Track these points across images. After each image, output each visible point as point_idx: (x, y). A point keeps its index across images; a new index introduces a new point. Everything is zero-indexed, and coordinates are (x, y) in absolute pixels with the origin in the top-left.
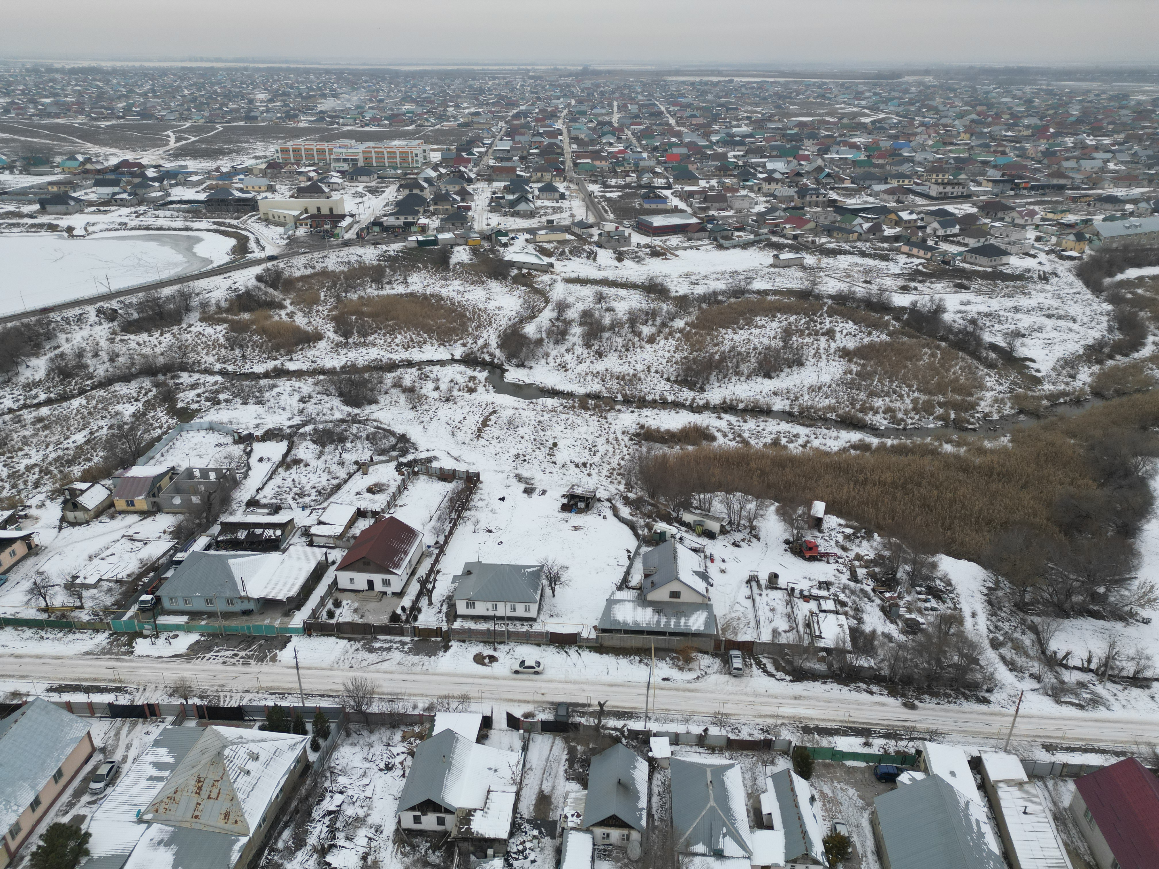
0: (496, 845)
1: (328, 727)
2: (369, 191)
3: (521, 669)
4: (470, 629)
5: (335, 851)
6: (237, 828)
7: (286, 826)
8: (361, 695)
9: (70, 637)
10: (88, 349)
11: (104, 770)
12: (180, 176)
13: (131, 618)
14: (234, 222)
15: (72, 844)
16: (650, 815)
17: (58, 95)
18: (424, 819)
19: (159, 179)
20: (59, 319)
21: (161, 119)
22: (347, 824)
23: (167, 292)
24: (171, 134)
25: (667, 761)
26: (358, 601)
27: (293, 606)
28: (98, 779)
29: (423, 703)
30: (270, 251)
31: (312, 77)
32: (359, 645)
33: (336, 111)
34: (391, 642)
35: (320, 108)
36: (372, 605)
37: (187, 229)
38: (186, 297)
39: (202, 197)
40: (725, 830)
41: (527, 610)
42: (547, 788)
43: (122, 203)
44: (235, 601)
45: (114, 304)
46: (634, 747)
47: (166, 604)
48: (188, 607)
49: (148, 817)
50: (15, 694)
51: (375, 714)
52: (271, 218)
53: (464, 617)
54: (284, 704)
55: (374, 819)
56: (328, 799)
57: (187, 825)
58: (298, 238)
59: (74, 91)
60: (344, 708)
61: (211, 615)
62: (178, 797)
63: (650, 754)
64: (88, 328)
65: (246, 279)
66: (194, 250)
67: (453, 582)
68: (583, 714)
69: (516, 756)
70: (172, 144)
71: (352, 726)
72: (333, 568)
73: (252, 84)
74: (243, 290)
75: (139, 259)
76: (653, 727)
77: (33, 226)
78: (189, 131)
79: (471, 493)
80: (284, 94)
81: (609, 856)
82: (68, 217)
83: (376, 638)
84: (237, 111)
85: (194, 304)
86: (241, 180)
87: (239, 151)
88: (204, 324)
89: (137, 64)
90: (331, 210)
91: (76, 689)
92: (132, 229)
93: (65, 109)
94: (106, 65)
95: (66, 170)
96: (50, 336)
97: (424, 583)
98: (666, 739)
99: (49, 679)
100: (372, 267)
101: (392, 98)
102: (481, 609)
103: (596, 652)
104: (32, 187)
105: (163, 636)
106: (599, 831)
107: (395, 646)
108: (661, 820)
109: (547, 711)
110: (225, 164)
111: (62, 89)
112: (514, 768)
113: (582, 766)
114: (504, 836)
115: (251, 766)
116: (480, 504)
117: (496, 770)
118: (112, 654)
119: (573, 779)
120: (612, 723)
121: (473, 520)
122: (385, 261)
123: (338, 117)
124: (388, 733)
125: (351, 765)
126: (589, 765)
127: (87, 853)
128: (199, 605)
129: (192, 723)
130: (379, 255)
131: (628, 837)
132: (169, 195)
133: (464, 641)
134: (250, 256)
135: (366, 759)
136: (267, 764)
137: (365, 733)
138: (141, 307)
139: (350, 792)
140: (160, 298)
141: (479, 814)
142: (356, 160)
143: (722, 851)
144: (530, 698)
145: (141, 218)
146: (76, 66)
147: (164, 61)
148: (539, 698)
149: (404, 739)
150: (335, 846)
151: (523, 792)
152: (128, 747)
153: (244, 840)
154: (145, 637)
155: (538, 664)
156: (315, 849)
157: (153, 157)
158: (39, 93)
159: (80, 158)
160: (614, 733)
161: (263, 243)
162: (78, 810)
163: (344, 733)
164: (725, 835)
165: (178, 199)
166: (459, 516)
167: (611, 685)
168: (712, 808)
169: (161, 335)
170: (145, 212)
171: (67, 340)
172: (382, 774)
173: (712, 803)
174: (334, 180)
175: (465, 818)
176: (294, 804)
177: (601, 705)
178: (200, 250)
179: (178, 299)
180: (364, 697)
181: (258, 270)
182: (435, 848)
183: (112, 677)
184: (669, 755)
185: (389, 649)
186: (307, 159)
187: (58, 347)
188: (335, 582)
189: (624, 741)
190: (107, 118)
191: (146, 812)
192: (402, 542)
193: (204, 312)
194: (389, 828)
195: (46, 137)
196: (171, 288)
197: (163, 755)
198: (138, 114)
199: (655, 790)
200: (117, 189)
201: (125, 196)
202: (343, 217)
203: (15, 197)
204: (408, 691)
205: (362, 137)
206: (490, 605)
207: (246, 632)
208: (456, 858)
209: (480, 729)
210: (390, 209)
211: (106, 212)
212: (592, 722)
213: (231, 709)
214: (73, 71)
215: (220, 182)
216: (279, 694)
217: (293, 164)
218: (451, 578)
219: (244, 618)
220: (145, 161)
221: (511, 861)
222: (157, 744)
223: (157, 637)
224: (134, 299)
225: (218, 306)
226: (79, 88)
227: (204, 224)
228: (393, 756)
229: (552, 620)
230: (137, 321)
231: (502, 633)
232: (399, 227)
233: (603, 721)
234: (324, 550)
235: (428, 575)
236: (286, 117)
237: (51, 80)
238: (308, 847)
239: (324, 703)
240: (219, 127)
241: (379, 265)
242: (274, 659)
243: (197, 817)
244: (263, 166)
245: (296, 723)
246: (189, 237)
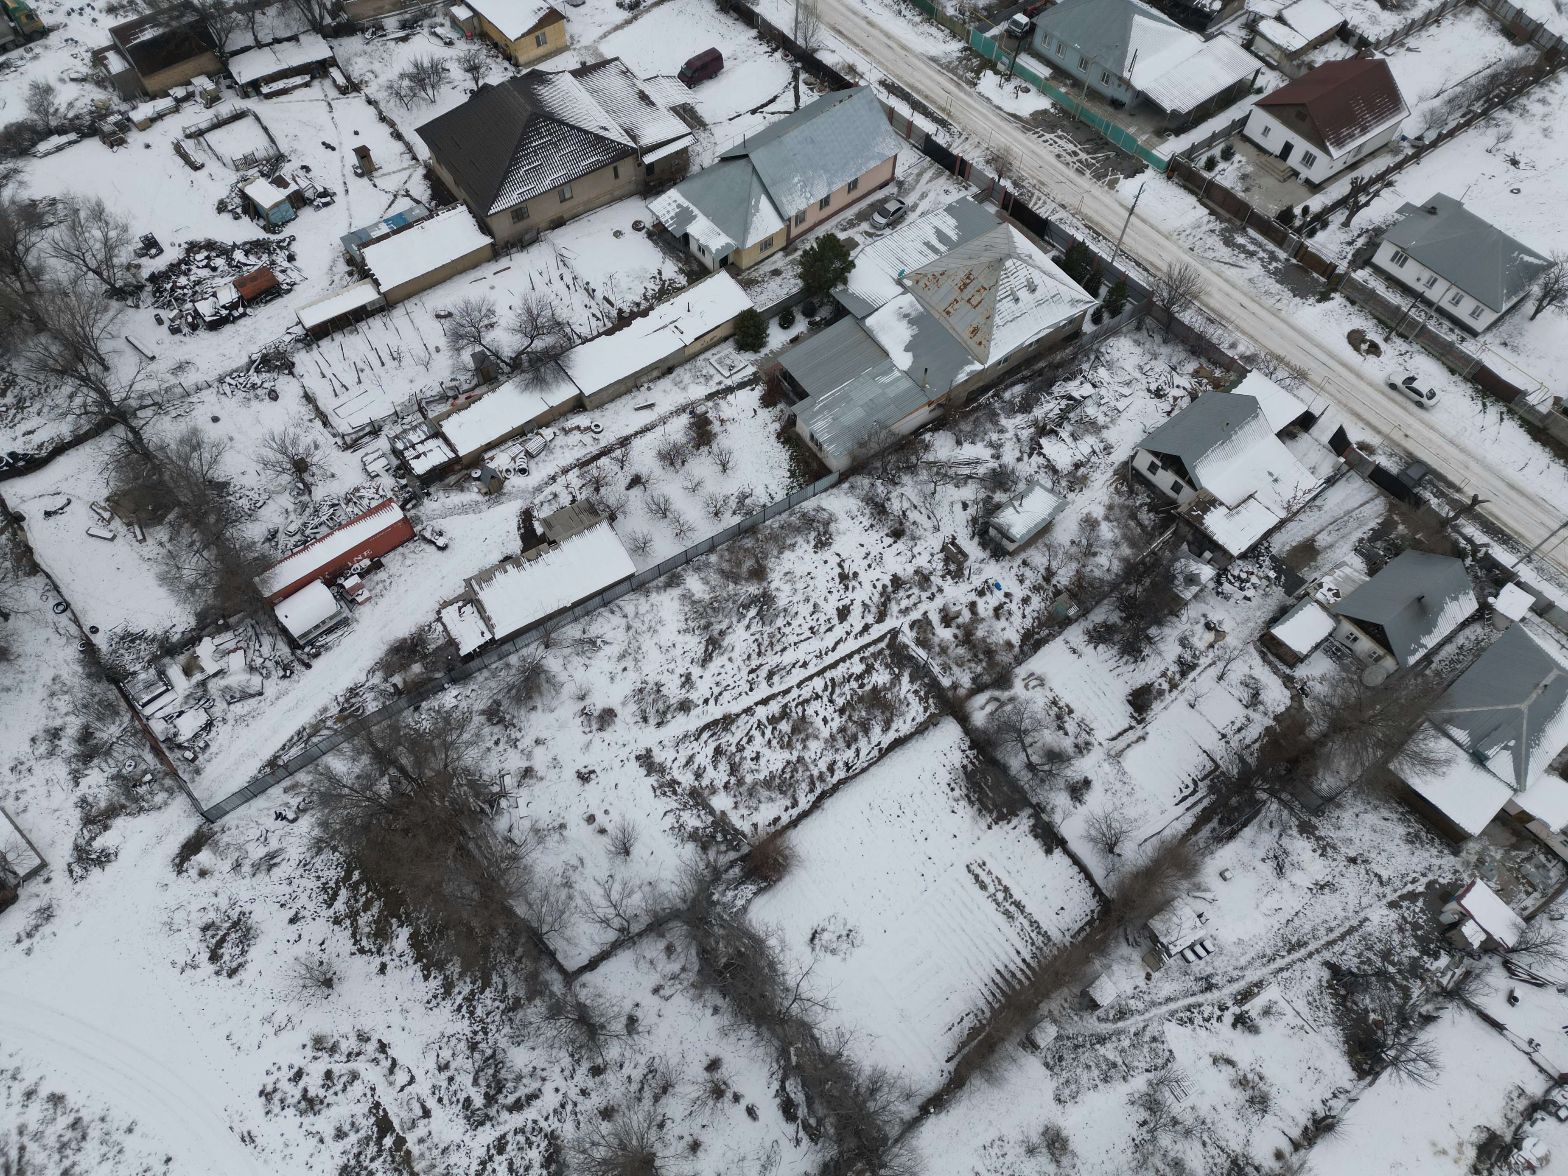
0: (1220, 554)
1: (1123, 305)
3: (1403, 387)
4: (1373, 291)
5: (1053, 437)
6: (978, 350)
7: (1022, 381)
8: (1181, 291)
9: (926, 27)
11: (892, 206)
13: (994, 37)
15: (837, 264)
16: (1428, 659)
18: (1160, 472)
22: (1080, 421)
25: (1507, 624)
26: (1255, 165)
27: (1172, 126)
28: (884, 213)
29: (1244, 347)
32: (1218, 226)
34: (1260, 246)
36: (1269, 182)
40: (1512, 743)
41: (1475, 314)
42: (1322, 540)
44: (1113, 79)
46: (1476, 577)
47: (1038, 41)
48: (1057, 59)
49: (908, 283)
50: (852, 69)
51: (1182, 324)
53: (1379, 271)
54: (1093, 247)
55: (1110, 435)
56: (1077, 382)
57: (937, 316)
60: (1152, 293)
61: (1077, 84)
62: (942, 279)
63: (1491, 600)
67: (1400, 211)
68: (1439, 494)
69: (1312, 482)
71: (1148, 321)
72: (1254, 98)
76: (1526, 573)
79: (1536, 82)
81: (1339, 658)
83: (1244, 230)
91: (905, 96)
97: (1358, 188)
98: (1530, 600)
99: (887, 69)
102: (1409, 273)
103: (1529, 432)
105: (1015, 82)
106: (1347, 627)
107: (1262, 254)
108: (1438, 673)
109: (1397, 459)
112: (1299, 494)
113: (1385, 549)
114: (1235, 552)
115: (1023, 294)
116: (1535, 108)
117: (1276, 480)
118: (955, 74)
119: (1362, 555)
120: (1471, 530)
121: (1503, 130)
124: (1183, 355)
125: (1121, 363)
126: (1396, 555)
127: (845, 282)
128: (1070, 63)
129: (992, 209)
131: (1378, 659)
133: (1353, 303)
135: (1141, 368)
136: (1039, 303)
137: (1158, 338)
139: (1103, 392)
141: (1223, 510)
143: (1487, 758)
144: (1385, 429)
148: (1397, 436)
149: (1196, 374)
150: (1056, 434)
151: (1290, 526)
152: (923, 196)
153: (978, 367)
154: (996, 72)
155: (1432, 395)
156: (1035, 423)
160: (1463, 543)
162: (854, 233)
163: (1135, 323)
164: (1506, 748)
166: (1485, 113)
167: (1512, 487)
168: (1519, 712)
172: (1148, 395)
173: (1524, 707)
175: (1204, 503)
176: (1042, 364)
177: (1475, 500)
180: (1182, 295)
182: (1152, 508)
183: (943, 103)
184: (1516, 617)
185: (1252, 254)
188: (1244, 121)
189: (1469, 561)
191: (908, 277)
192: (1371, 109)
194: (1120, 456)
197: (949, 225)
199: (1460, 640)
204: (1237, 322)
206: (1426, 275)
207: (1102, 131)
208: (1168, 535)
209: (1293, 423)
212: (1446, 511)
213: (1037, 217)
216: (1095, 232)
218: (1400, 203)
219: (1110, 109)
221: (1223, 580)
222: (949, 209)
223: (1008, 80)
228: (1171, 384)
229: (1502, 351)
231: (1414, 324)
233: (1461, 521)
234: (1258, 64)
235: (1372, 181)
238: (1031, 417)
239: (1135, 274)
242: (1112, 185)
243: (948, 313)
245: (1093, 277)
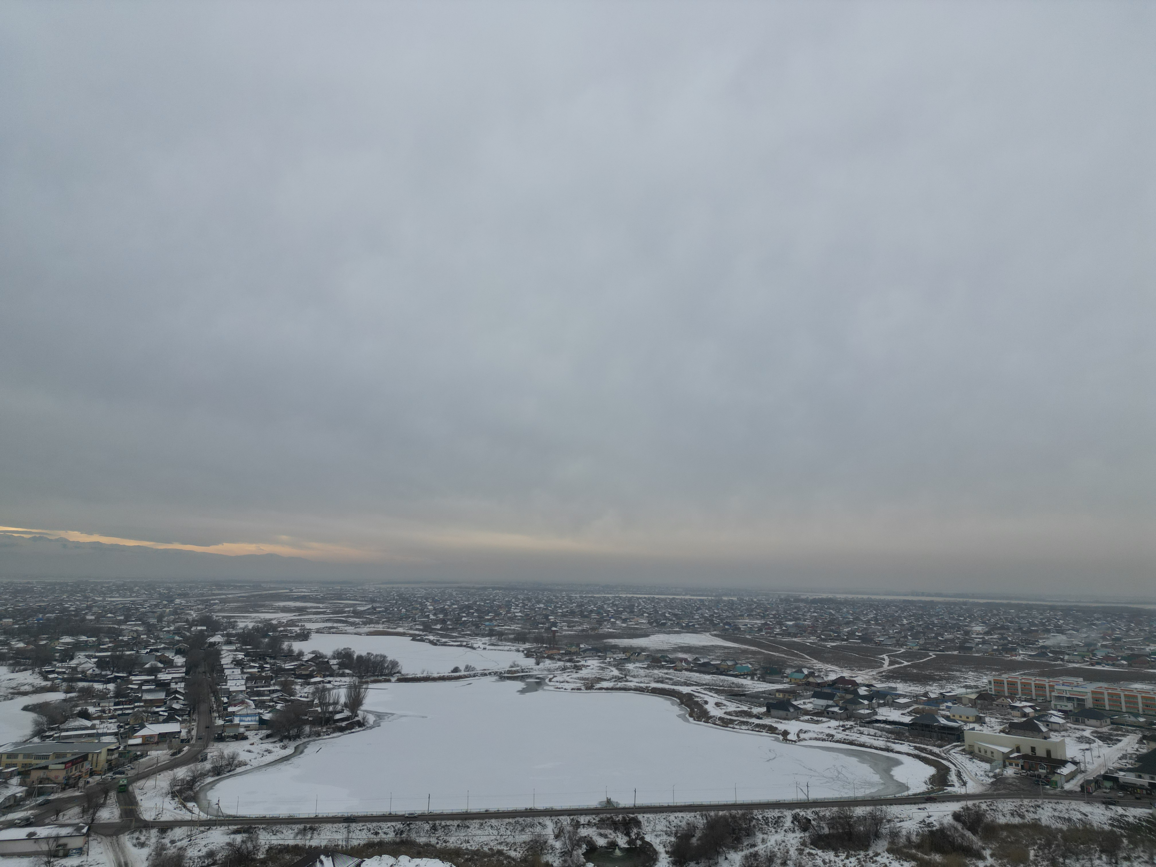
2: (1100, 738)
10: (779, 855)
12: (889, 697)
14: (936, 750)
17: (799, 619)
19: (869, 698)
20: (760, 817)
21: (880, 644)
23: (859, 811)
24: (886, 658)
30: (972, 788)
31: (1035, 612)
33: (1060, 647)
35: (1041, 643)
37: (888, 750)
38: (877, 821)
39: (907, 719)
43: (833, 716)
45: (809, 814)
52: (977, 751)
58: (1006, 778)
59: (812, 617)
64: (783, 833)
65: (941, 814)
66: (892, 773)
70: (886, 666)
73: (968, 617)
74: (937, 826)
75: (839, 773)
77: (758, 725)
78: (903, 656)
80: (1002, 627)
82: (786, 722)
84: (952, 641)
85: (884, 831)
86: (948, 708)
87: (950, 679)
88: (891, 856)
89: (865, 597)
90: (1049, 752)
92: (837, 741)
93: (801, 631)
94: (840, 596)
95: (793, 681)
96: (749, 833)
100: (1101, 832)
101: (1132, 637)
104: (764, 692)
110: (934, 691)
111: (803, 615)
122: (1121, 828)
123: (1063, 653)
130: (1111, 819)
132: (876, 713)
134: (949, 789)
138: (833, 822)
140: (851, 817)
142: (1083, 700)
145: (847, 732)
146: (817, 597)
147: (889, 595)
157: (867, 677)
158: (785, 617)
159: (806, 671)
161: (965, 777)
165: (884, 718)
169: (847, 858)
170: (852, 727)
171: (763, 841)
174: (1054, 719)
178: (899, 774)
179: (869, 822)
181: (956, 807)
186: (1023, 694)
187: (754, 846)
190: (833, 640)
193: (892, 843)
195: (783, 651)
196: (864, 808)
198: (860, 638)
200: (830, 702)
201: (836, 709)
202: (1063, 763)
203: (749, 699)
205: (1090, 676)
210: (1128, 763)
211: (817, 722)
214: (814, 601)
215: (927, 707)
217: (1006, 697)
220: (859, 680)
224: (827, 812)
225: (908, 839)
226: (815, 614)
227: (905, 747)
230: (827, 836)
232: (1142, 787)
236: (1002, 650)
237: (796, 608)
240: (932, 655)
241: (1112, 831)
244: (974, 696)
246: (888, 758)
